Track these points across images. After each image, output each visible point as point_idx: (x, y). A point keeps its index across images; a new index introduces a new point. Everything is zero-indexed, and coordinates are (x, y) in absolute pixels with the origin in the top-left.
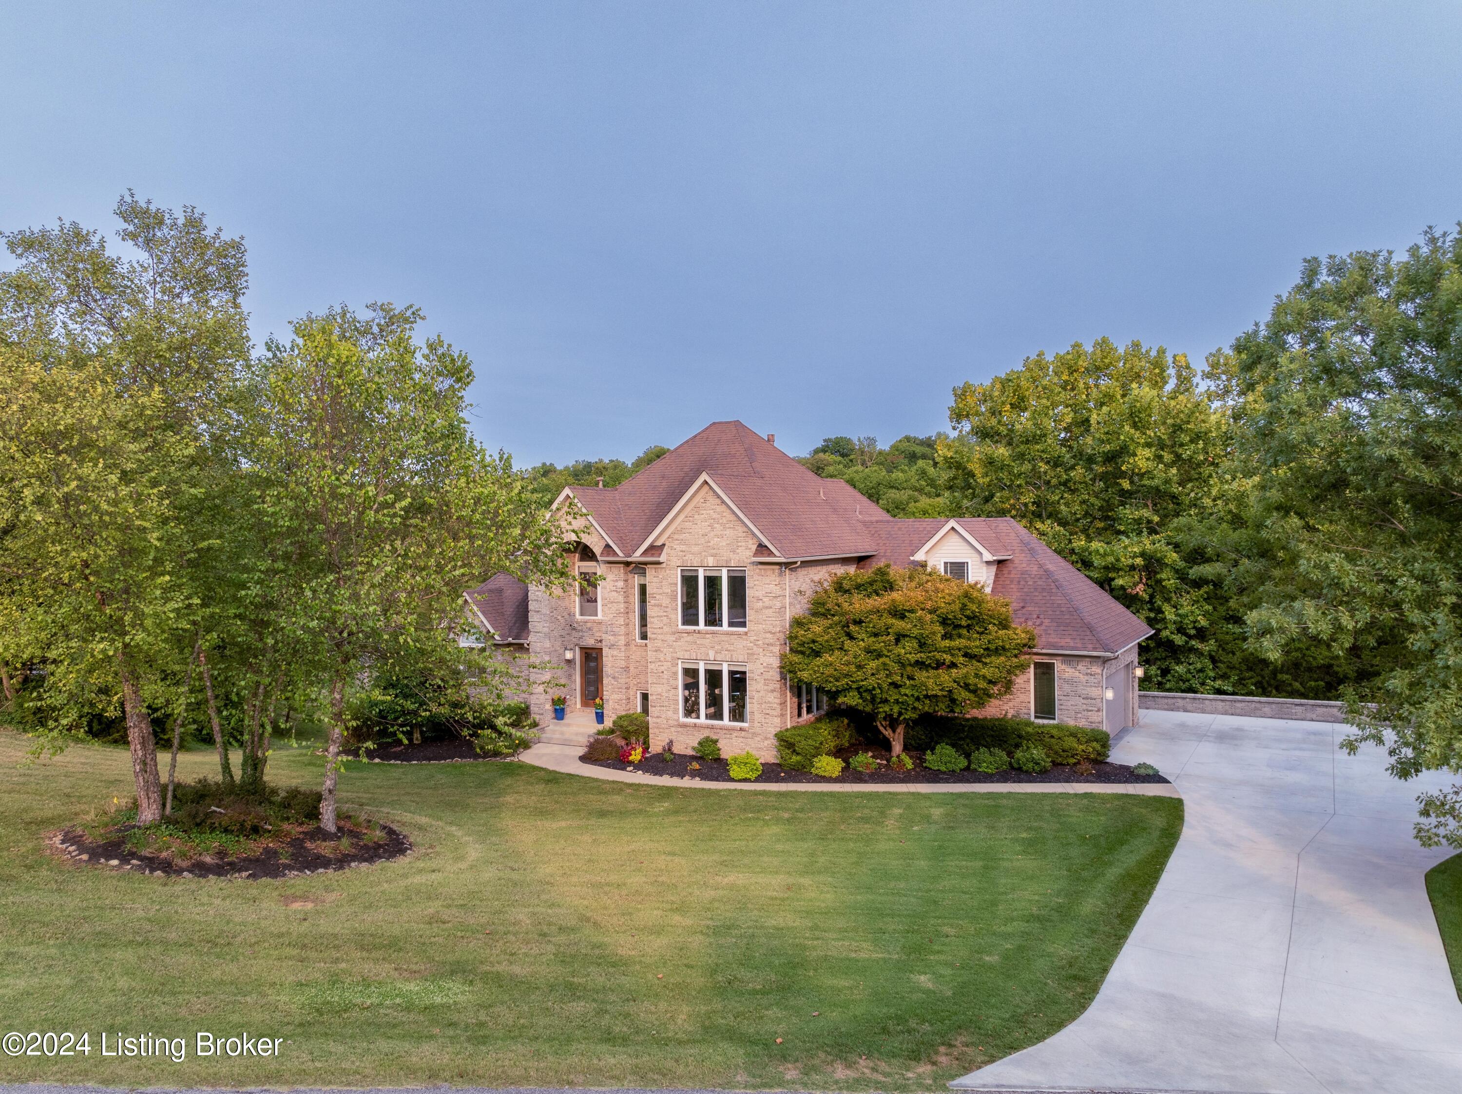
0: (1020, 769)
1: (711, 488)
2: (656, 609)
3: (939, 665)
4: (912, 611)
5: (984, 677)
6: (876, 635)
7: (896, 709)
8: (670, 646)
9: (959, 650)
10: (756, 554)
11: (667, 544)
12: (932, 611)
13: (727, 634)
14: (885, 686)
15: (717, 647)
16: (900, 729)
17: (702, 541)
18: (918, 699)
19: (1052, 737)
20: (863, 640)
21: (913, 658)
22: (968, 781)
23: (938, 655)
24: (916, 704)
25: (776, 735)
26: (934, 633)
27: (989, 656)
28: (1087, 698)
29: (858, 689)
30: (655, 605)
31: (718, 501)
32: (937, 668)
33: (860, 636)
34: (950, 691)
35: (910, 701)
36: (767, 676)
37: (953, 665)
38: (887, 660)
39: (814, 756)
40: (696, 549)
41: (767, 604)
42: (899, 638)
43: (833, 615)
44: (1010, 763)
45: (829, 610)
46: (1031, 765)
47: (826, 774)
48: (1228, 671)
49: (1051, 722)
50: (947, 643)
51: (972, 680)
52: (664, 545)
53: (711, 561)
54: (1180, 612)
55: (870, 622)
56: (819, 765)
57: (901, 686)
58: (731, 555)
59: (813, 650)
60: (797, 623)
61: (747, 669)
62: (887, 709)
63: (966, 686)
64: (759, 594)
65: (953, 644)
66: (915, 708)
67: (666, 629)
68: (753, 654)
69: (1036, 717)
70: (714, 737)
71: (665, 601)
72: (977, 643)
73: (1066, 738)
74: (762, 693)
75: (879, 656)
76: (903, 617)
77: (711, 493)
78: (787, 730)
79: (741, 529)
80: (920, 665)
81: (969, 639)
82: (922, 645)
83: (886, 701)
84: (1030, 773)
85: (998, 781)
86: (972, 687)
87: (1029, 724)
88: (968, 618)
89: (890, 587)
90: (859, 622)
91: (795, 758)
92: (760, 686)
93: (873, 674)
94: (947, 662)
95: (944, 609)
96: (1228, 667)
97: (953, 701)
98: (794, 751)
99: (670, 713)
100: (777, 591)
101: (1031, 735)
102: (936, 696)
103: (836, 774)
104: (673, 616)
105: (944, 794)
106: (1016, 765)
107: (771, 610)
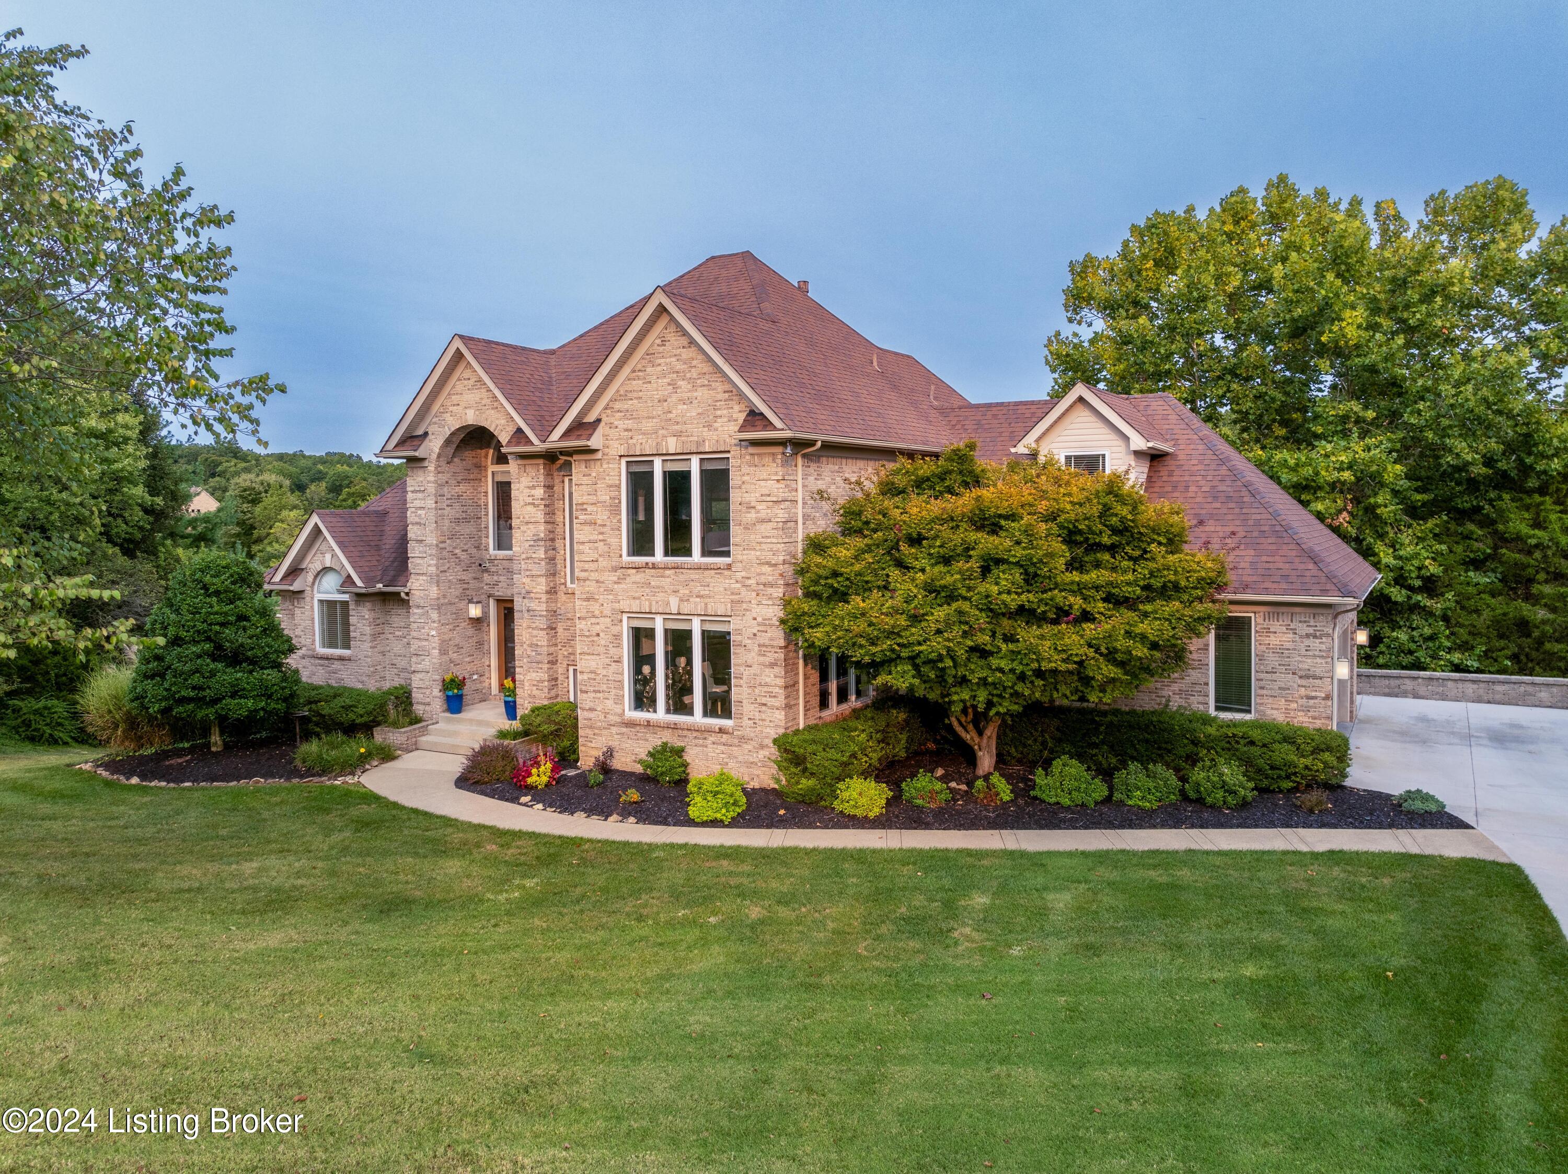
0: (1200, 801)
1: (672, 319)
2: (587, 528)
3: (1062, 614)
4: (1012, 517)
5: (1143, 637)
6: (946, 561)
7: (982, 696)
8: (609, 591)
9: (1097, 588)
10: (742, 429)
11: (605, 419)
12: (1051, 517)
13: (698, 568)
14: (961, 653)
15: (684, 591)
16: (991, 731)
17: (659, 411)
18: (1022, 677)
19: (1252, 743)
20: (923, 570)
21: (1013, 601)
22: (1110, 825)
23: (1059, 597)
24: (1019, 687)
25: (775, 741)
26: (1051, 555)
27: (1149, 600)
28: (1307, 677)
29: (912, 659)
30: (585, 523)
31: (684, 341)
32: (1055, 622)
33: (917, 564)
34: (1081, 663)
35: (1008, 680)
36: (764, 638)
37: (1086, 616)
38: (966, 606)
39: (840, 779)
40: (648, 425)
41: (763, 515)
42: (990, 564)
43: (875, 531)
44: (1182, 792)
45: (867, 523)
46: (1220, 794)
47: (859, 813)
48: (1470, 638)
49: (1248, 717)
50: (1076, 576)
51: (1121, 643)
52: (598, 421)
53: (672, 445)
54: (1401, 553)
55: (936, 537)
56: (845, 795)
57: (991, 653)
58: (706, 433)
59: (836, 591)
60: (816, 546)
61: (731, 628)
62: (966, 695)
63: (1111, 656)
64: (751, 498)
65: (1086, 578)
66: (1016, 694)
67: (603, 563)
68: (740, 602)
69: (1217, 708)
70: (679, 744)
71: (602, 516)
72: (1130, 577)
73: (1276, 746)
74: (755, 669)
75: (951, 598)
76: (995, 529)
77: (672, 328)
78: (797, 732)
79: (720, 387)
80: (1025, 613)
81: (1114, 569)
82: (1031, 578)
83: (964, 681)
84: (1219, 809)
85: (1164, 825)
86: (1119, 656)
87: (1207, 720)
88: (1115, 531)
89: (975, 480)
90: (916, 541)
91: (806, 783)
92: (752, 656)
93: (939, 632)
94: (1076, 612)
95: (1071, 513)
96: (1470, 633)
97: (1086, 681)
98: (805, 770)
99: (609, 704)
100: (779, 490)
101: (1215, 739)
102: (1055, 672)
103: (876, 811)
104: (613, 541)
105: (1070, 854)
106: (1192, 795)
107: (770, 525)
